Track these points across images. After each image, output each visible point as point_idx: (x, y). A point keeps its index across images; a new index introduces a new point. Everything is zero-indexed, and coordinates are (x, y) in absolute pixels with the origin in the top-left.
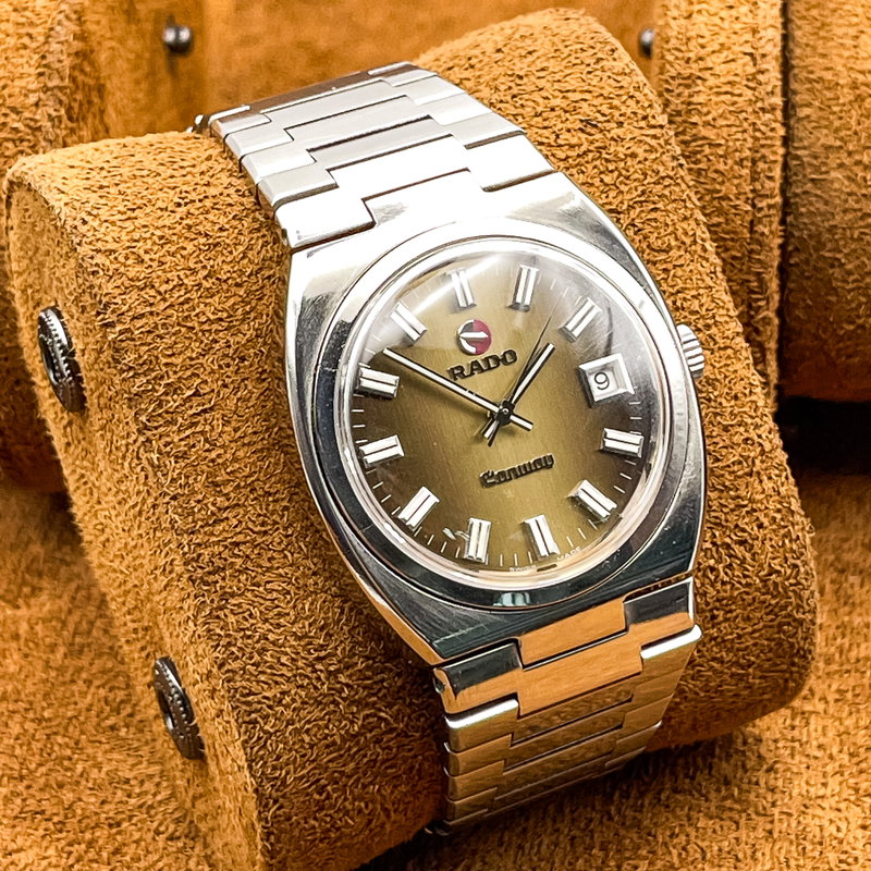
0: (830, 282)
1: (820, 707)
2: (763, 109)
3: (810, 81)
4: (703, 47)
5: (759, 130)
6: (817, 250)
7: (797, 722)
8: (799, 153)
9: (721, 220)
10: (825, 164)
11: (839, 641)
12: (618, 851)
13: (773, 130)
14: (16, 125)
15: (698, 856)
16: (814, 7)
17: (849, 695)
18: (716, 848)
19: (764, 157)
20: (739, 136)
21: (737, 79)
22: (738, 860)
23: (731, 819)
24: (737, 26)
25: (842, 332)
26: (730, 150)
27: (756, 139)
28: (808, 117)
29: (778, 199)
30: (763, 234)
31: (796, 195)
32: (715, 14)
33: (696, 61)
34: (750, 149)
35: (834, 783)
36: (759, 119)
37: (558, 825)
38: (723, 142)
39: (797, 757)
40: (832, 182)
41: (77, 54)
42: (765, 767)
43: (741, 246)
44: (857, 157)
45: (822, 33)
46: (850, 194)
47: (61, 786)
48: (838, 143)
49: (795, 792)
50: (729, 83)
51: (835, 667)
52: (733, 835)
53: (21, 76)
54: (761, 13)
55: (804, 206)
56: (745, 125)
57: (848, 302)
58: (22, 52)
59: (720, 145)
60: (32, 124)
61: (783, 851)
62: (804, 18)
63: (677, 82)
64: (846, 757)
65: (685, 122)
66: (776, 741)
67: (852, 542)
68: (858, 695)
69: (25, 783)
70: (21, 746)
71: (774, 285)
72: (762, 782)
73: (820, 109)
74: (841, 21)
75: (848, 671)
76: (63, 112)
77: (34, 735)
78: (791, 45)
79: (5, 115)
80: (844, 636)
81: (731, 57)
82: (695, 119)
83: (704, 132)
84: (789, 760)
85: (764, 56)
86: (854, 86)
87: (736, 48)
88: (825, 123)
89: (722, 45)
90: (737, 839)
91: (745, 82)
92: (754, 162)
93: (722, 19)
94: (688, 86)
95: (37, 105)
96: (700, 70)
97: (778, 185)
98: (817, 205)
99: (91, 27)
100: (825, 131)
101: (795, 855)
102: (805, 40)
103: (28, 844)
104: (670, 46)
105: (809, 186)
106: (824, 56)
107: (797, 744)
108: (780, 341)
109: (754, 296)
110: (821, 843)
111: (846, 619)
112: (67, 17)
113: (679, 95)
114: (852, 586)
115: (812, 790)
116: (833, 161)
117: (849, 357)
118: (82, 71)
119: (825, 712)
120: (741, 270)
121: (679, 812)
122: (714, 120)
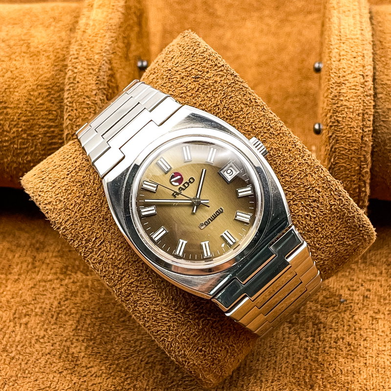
0: (388, 157)
1: (382, 316)
2: (367, 95)
3: (382, 84)
4: (345, 72)
5: (365, 103)
6: (384, 146)
7: (374, 322)
8: (378, 111)
9: (351, 135)
10: (387, 115)
11: (388, 292)
12: (310, 370)
13: (370, 103)
14: (88, 102)
15: (339, 372)
16: (383, 57)
18: (346, 370)
19: (367, 113)
20: (358, 105)
21: (357, 84)
22: (354, 374)
23: (351, 358)
24: (357, 65)
26: (354, 110)
27: (364, 106)
28: (381, 98)
29: (372, 128)
30: (366, 141)
31: (377, 126)
32: (349, 60)
33: (342, 77)
34: (362, 110)
35: (388, 345)
36: (365, 98)
37: (287, 360)
38: (352, 107)
39: (374, 335)
41: (110, 75)
42: (363, 339)
43: (358, 145)
45: (386, 67)
47: (106, 343)
49: (374, 349)
50: (354, 85)
51: (387, 301)
52: (352, 364)
53: (90, 85)
54: (366, 60)
55: (380, 130)
56: (360, 101)
58: (90, 75)
59: (351, 108)
60: (94, 102)
61: (371, 371)
62: (379, 61)
63: (335, 84)
65: (338, 99)
66: (366, 329)
69: (93, 342)
71: (369, 160)
72: (362, 345)
73: (386, 95)
76: (105, 97)
77: (95, 324)
78: (376, 71)
79: (84, 99)
81: (355, 76)
82: (341, 98)
83: (345, 103)
84: (371, 336)
85: (367, 76)
87: (357, 73)
88: (388, 100)
89: (352, 71)
90: (353, 366)
91: (360, 85)
92: (363, 114)
93: (352, 62)
94: (339, 86)
95: (96, 95)
96: (344, 80)
97: (372, 123)
98: (384, 130)
99: (114, 65)
100: (387, 103)
101: (375, 372)
102: (380, 69)
103: (95, 364)
104: (332, 71)
105: (382, 123)
106: (387, 75)
107: (374, 331)
108: (371, 179)
109: (362, 163)
110: (384, 368)
112: (106, 62)
113: (336, 89)
115: (380, 348)
118: (111, 82)
119: (384, 319)
120: (358, 154)
121: (332, 356)
122: (349, 99)
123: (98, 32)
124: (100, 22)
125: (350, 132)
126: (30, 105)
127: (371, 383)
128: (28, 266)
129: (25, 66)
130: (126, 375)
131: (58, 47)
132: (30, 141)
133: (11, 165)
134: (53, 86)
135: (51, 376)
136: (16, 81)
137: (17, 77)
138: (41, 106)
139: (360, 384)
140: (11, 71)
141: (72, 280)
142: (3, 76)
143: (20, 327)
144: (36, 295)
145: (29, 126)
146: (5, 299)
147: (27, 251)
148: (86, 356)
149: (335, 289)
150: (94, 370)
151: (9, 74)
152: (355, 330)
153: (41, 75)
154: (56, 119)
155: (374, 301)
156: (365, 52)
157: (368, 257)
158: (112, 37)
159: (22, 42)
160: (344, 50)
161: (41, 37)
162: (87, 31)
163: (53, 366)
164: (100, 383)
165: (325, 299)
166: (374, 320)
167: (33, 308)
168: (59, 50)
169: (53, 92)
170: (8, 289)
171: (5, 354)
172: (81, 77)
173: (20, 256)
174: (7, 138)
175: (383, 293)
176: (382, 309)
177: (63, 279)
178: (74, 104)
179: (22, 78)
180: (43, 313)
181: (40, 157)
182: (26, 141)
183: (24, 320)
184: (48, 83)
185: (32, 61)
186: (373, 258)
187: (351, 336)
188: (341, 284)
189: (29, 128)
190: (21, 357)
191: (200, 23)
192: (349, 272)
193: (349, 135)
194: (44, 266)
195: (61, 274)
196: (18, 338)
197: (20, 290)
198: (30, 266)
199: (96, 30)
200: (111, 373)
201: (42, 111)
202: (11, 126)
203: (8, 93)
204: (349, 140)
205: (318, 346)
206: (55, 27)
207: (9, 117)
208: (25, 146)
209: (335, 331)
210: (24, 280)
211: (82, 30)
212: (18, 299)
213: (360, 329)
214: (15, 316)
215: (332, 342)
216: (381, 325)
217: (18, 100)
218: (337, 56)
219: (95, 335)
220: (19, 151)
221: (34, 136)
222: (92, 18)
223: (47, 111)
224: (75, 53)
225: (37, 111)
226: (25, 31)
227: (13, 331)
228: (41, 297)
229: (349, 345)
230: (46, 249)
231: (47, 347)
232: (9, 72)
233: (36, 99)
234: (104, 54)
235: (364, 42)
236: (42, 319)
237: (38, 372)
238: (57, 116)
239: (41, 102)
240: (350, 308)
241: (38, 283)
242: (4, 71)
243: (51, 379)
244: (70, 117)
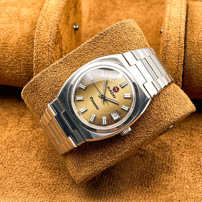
0: (191, 78)
1: (186, 154)
2: (181, 47)
3: (190, 41)
4: (170, 35)
5: (180, 51)
6: (189, 72)
7: (181, 157)
8: (187, 54)
9: (172, 66)
10: (191, 57)
11: (190, 143)
12: (148, 179)
13: (182, 51)
14: (45, 45)
15: (162, 180)
16: (191, 28)
17: (191, 152)
18: (165, 179)
19: (180, 56)
20: (176, 51)
21: (176, 41)
22: (169, 181)
23: (168, 174)
24: (177, 32)
25: (193, 87)
26: (174, 54)
27: (179, 52)
28: (189, 48)
29: (182, 63)
30: (179, 69)
31: (186, 62)
32: (173, 29)
33: (169, 38)
34: (178, 54)
35: (187, 168)
36: (180, 48)
37: (137, 173)
38: (173, 52)
39: (181, 163)
40: (193, 60)
41: (57, 32)
42: (175, 165)
43: (175, 71)
44: (197, 56)
45: (192, 33)
46: (196, 62)
47: (50, 162)
48: (194, 53)
49: (180, 170)
50: (175, 42)
51: (189, 147)
53: (47, 36)
54: (181, 29)
55: (187, 64)
56: (177, 50)
57: (195, 82)
58: (47, 32)
59: (172, 53)
60: (48, 45)
61: (177, 180)
62: (189, 30)
63: (165, 41)
64: (190, 164)
65: (166, 48)
66: (177, 160)
67: (194, 124)
68: (193, 152)
69: (44, 161)
70: (44, 154)
71: (181, 78)
72: (174, 168)
73: (191, 47)
74: (196, 31)
75: (191, 148)
76: (54, 43)
77: (46, 153)
78: (187, 35)
79: (44, 43)
80: (191, 141)
81: (175, 37)
82: (168, 48)
83: (170, 50)
84: (180, 164)
85: (181, 37)
86: (198, 43)
87: (176, 36)
88: (192, 49)
89: (174, 35)
90: (169, 177)
91: (177, 42)
92: (178, 56)
93: (174, 30)
94: (167, 42)
95: (49, 41)
96: (170, 39)
97: (183, 61)
98: (190, 64)
99: (60, 27)
100: (192, 51)
101: (179, 181)
102: (189, 34)
103: (44, 172)
104: (165, 35)
105: (188, 61)
106: (192, 37)
107: (181, 161)
109: (177, 80)
110: (184, 179)
111: (192, 138)
112: (55, 26)
113: (166, 44)
114: (193, 132)
115: (183, 169)
116: (193, 56)
117: (194, 91)
118: (58, 35)
119: (187, 155)
120: (175, 76)
121: (159, 172)
122: (172, 48)
123: (53, 11)
124: (54, 6)
125: (172, 65)
126: (18, 45)
127: (177, 186)
128: (16, 124)
129: (17, 27)
130: (59, 178)
131: (33, 18)
132: (18, 63)
133: (8, 74)
134: (30, 37)
135: (23, 177)
136: (12, 34)
137: (13, 32)
138: (24, 46)
139: (172, 186)
140: (10, 29)
141: (36, 131)
142: (6, 31)
143: (10, 153)
144: (19, 138)
145: (17, 56)
146: (3, 139)
147: (16, 117)
148: (40, 168)
149: (164, 140)
150: (43, 175)
151: (9, 30)
152: (172, 160)
153: (24, 31)
154: (31, 53)
155: (183, 147)
156: (181, 25)
157: (182, 125)
158: (59, 13)
159: (16, 15)
160: (171, 24)
161: (26, 12)
162: (47, 10)
163: (24, 172)
164: (46, 181)
165: (159, 145)
166: (182, 156)
167: (17, 144)
168: (34, 19)
169: (29, 39)
170: (5, 134)
171: (2, 165)
172: (42, 33)
173: (12, 119)
174: (7, 61)
175: (187, 143)
176: (186, 151)
177: (32, 131)
178: (39, 46)
179: (15, 32)
180: (21, 147)
181: (23, 71)
182: (16, 63)
183: (12, 150)
184: (27, 35)
185: (20, 24)
186: (184, 126)
187: (169, 163)
188: (167, 138)
189: (17, 57)
190: (9, 167)
191: (108, 7)
192: (172, 132)
193: (171, 66)
194: (24, 124)
195: (32, 128)
196: (8, 158)
197: (11, 135)
198: (17, 124)
199: (52, 10)
200: (52, 176)
201: (24, 48)
202: (9, 55)
203: (8, 39)
204: (171, 69)
205: (153, 167)
206: (33, 8)
207: (8, 51)
208: (16, 65)
209: (162, 161)
210: (14, 131)
211: (45, 9)
212: (10, 139)
213: (174, 160)
214: (8, 147)
215: (160, 166)
216: (185, 158)
217: (13, 43)
218: (167, 27)
219: (46, 158)
220: (12, 68)
221: (20, 60)
222: (50, 4)
223: (26, 49)
224: (41, 21)
225: (22, 48)
226: (18, 9)
227: (6, 155)
228: (21, 139)
229: (168, 167)
230: (25, 116)
231: (22, 163)
232: (9, 29)
233: (21, 42)
234: (54, 22)
235: (181, 21)
236: (21, 149)
237: (17, 174)
238: (31, 51)
239: (24, 44)
240: (170, 150)
241: (20, 132)
242: (7, 28)
243: (23, 178)
244: (37, 52)
